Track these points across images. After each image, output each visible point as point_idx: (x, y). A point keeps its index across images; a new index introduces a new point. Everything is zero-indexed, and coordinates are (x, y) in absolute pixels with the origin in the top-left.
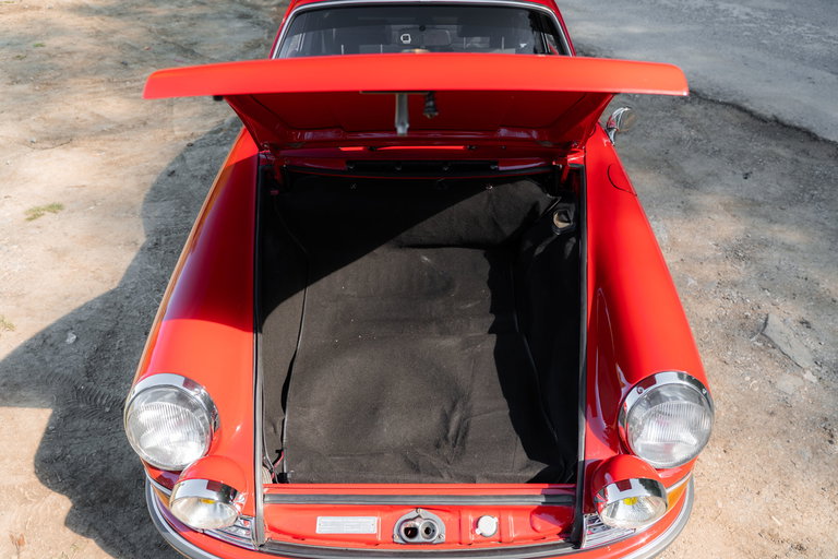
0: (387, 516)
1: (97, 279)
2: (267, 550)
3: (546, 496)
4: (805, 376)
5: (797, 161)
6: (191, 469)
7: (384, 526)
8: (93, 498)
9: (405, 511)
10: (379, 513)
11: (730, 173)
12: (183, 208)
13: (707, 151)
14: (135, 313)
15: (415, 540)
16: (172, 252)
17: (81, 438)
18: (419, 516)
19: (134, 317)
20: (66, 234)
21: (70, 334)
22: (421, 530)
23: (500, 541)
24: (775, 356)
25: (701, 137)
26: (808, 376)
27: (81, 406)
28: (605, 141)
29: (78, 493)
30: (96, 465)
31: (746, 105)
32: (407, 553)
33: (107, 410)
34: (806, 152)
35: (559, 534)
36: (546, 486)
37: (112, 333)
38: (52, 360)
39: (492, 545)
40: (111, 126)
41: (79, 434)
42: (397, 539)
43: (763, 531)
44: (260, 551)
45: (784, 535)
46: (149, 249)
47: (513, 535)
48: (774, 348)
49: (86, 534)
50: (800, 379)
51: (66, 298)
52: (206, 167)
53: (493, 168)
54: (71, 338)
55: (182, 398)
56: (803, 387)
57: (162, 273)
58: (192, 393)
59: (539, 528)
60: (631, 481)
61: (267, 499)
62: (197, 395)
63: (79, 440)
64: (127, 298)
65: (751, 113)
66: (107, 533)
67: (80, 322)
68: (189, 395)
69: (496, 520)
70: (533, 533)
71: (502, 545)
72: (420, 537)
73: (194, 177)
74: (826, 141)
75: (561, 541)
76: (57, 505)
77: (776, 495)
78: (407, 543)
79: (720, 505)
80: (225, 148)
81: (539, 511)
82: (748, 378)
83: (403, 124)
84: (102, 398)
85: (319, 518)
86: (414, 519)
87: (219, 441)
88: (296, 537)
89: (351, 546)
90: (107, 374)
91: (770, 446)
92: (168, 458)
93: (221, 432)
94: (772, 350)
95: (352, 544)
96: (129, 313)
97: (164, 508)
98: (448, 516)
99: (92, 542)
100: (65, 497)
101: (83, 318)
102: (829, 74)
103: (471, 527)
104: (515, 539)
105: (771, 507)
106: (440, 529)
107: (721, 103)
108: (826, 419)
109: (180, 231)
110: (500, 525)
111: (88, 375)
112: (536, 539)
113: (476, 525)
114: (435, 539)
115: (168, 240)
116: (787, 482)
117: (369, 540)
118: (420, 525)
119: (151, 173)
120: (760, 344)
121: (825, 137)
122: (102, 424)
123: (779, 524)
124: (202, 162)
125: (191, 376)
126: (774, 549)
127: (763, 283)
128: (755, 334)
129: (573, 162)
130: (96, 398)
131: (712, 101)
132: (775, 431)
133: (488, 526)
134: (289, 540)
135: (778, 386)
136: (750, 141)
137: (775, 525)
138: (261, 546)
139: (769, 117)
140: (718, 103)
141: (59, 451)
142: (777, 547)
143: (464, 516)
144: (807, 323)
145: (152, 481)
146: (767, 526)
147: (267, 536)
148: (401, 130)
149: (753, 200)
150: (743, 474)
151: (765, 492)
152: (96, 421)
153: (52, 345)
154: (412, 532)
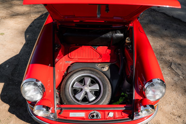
0: (87, 112)
1: (13, 52)
2: (57, 121)
3: (125, 108)
4: (180, 77)
5: (177, 26)
6: (38, 102)
7: (86, 115)
8: (14, 105)
9: (91, 111)
10: (85, 112)
11: (162, 29)
12: (34, 34)
13: (157, 24)
14: (23, 60)
15: (94, 118)
16: (31, 45)
17: (11, 90)
18: (94, 112)
19: (23, 61)
20: (5, 41)
21: (7, 65)
22: (95, 116)
23: (114, 118)
24: (173, 72)
25: (155, 20)
26: (181, 77)
27: (11, 83)
28: (137, 20)
29: (11, 104)
30: (15, 97)
31: (166, 13)
32: (92, 121)
33: (17, 84)
34: (179, 24)
35: (128, 116)
36: (125, 105)
37: (17, 65)
38: (3, 71)
39: (112, 119)
40: (15, 14)
41: (10, 89)
42: (89, 118)
43: (171, 113)
44: (56, 121)
45: (176, 114)
46: (26, 45)
47: (117, 117)
48: (173, 70)
49: (13, 114)
50: (179, 78)
51: (6, 56)
52: (39, 25)
53: (111, 27)
54: (7, 66)
55: (35, 84)
56: (180, 79)
57: (29, 50)
58: (38, 83)
59: (123, 115)
60: (147, 105)
61: (57, 109)
62: (39, 83)
63: (10, 91)
64: (21, 56)
65: (167, 15)
66: (18, 113)
67: (9, 62)
68: (37, 83)
69: (113, 113)
70: (121, 116)
71: (114, 119)
72: (95, 118)
73: (36, 27)
74: (184, 22)
75: (128, 118)
76: (6, 107)
77: (174, 105)
78: (92, 119)
79: (161, 107)
80: (44, 20)
81: (123, 111)
82: (167, 77)
83: (99, 14)
84: (16, 81)
85: (70, 113)
86: (93, 113)
87: (45, 95)
88: (64, 117)
89: (78, 120)
90: (17, 75)
91: (172, 93)
92: (33, 99)
93: (46, 92)
94: (173, 71)
95: (79, 119)
96: (22, 60)
97: (32, 110)
98: (101, 112)
99: (14, 115)
100: (8, 105)
101: (10, 61)
102: (184, 6)
103: (107, 115)
104: (118, 118)
105: (173, 107)
106: (100, 115)
107: (160, 12)
108: (185, 87)
109: (33, 40)
110: (114, 114)
111: (12, 75)
112: (122, 118)
113: (108, 114)
114: (98, 118)
115: (30, 42)
116: (176, 102)
117: (83, 118)
118: (95, 114)
119: (26, 26)
120: (170, 69)
121: (184, 21)
122: (16, 87)
123: (175, 111)
124: (38, 23)
125: (38, 79)
126: (173, 117)
127: (170, 55)
128: (169, 67)
129: (130, 26)
130: (14, 81)
131: (158, 12)
132: (173, 90)
133: (111, 115)
134: (63, 118)
135: (174, 79)
136: (167, 21)
137: (174, 111)
138: (56, 120)
139: (171, 16)
140: (159, 12)
141: (5, 94)
142: (174, 117)
143: (105, 112)
144: (180, 64)
145: (28, 104)
146: (172, 112)
147: (58, 117)
148: (98, 16)
149: (167, 35)
150: (166, 100)
151: (171, 104)
152: (14, 87)
153: (3, 68)
154: (93, 116)
